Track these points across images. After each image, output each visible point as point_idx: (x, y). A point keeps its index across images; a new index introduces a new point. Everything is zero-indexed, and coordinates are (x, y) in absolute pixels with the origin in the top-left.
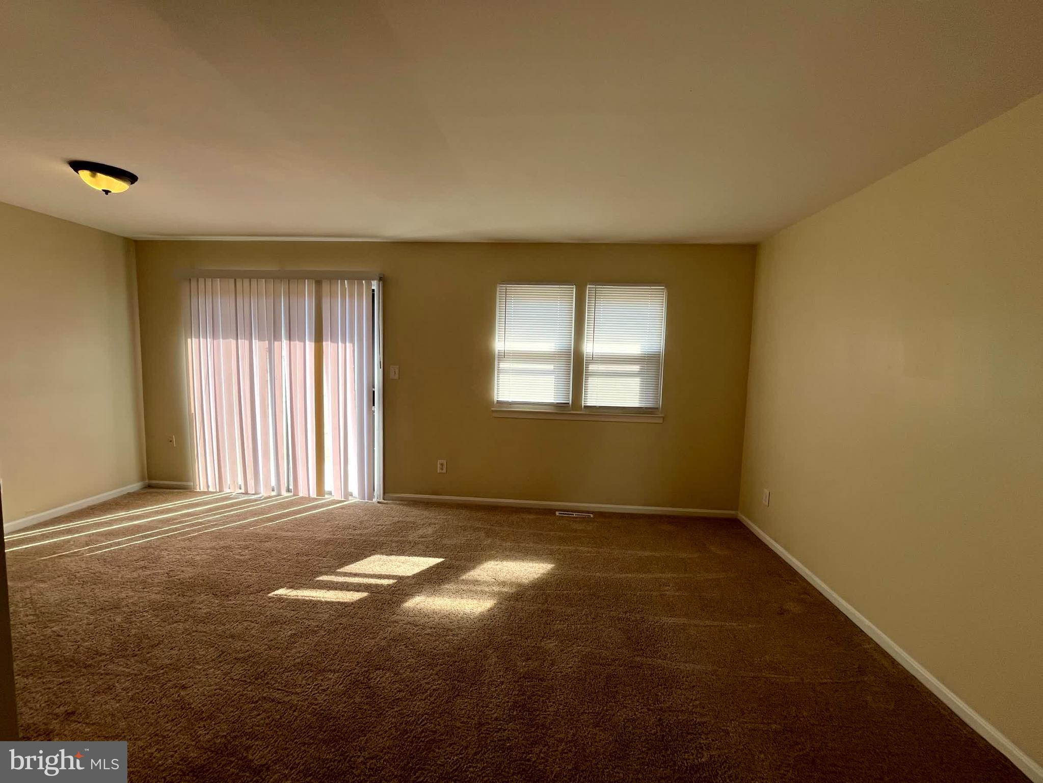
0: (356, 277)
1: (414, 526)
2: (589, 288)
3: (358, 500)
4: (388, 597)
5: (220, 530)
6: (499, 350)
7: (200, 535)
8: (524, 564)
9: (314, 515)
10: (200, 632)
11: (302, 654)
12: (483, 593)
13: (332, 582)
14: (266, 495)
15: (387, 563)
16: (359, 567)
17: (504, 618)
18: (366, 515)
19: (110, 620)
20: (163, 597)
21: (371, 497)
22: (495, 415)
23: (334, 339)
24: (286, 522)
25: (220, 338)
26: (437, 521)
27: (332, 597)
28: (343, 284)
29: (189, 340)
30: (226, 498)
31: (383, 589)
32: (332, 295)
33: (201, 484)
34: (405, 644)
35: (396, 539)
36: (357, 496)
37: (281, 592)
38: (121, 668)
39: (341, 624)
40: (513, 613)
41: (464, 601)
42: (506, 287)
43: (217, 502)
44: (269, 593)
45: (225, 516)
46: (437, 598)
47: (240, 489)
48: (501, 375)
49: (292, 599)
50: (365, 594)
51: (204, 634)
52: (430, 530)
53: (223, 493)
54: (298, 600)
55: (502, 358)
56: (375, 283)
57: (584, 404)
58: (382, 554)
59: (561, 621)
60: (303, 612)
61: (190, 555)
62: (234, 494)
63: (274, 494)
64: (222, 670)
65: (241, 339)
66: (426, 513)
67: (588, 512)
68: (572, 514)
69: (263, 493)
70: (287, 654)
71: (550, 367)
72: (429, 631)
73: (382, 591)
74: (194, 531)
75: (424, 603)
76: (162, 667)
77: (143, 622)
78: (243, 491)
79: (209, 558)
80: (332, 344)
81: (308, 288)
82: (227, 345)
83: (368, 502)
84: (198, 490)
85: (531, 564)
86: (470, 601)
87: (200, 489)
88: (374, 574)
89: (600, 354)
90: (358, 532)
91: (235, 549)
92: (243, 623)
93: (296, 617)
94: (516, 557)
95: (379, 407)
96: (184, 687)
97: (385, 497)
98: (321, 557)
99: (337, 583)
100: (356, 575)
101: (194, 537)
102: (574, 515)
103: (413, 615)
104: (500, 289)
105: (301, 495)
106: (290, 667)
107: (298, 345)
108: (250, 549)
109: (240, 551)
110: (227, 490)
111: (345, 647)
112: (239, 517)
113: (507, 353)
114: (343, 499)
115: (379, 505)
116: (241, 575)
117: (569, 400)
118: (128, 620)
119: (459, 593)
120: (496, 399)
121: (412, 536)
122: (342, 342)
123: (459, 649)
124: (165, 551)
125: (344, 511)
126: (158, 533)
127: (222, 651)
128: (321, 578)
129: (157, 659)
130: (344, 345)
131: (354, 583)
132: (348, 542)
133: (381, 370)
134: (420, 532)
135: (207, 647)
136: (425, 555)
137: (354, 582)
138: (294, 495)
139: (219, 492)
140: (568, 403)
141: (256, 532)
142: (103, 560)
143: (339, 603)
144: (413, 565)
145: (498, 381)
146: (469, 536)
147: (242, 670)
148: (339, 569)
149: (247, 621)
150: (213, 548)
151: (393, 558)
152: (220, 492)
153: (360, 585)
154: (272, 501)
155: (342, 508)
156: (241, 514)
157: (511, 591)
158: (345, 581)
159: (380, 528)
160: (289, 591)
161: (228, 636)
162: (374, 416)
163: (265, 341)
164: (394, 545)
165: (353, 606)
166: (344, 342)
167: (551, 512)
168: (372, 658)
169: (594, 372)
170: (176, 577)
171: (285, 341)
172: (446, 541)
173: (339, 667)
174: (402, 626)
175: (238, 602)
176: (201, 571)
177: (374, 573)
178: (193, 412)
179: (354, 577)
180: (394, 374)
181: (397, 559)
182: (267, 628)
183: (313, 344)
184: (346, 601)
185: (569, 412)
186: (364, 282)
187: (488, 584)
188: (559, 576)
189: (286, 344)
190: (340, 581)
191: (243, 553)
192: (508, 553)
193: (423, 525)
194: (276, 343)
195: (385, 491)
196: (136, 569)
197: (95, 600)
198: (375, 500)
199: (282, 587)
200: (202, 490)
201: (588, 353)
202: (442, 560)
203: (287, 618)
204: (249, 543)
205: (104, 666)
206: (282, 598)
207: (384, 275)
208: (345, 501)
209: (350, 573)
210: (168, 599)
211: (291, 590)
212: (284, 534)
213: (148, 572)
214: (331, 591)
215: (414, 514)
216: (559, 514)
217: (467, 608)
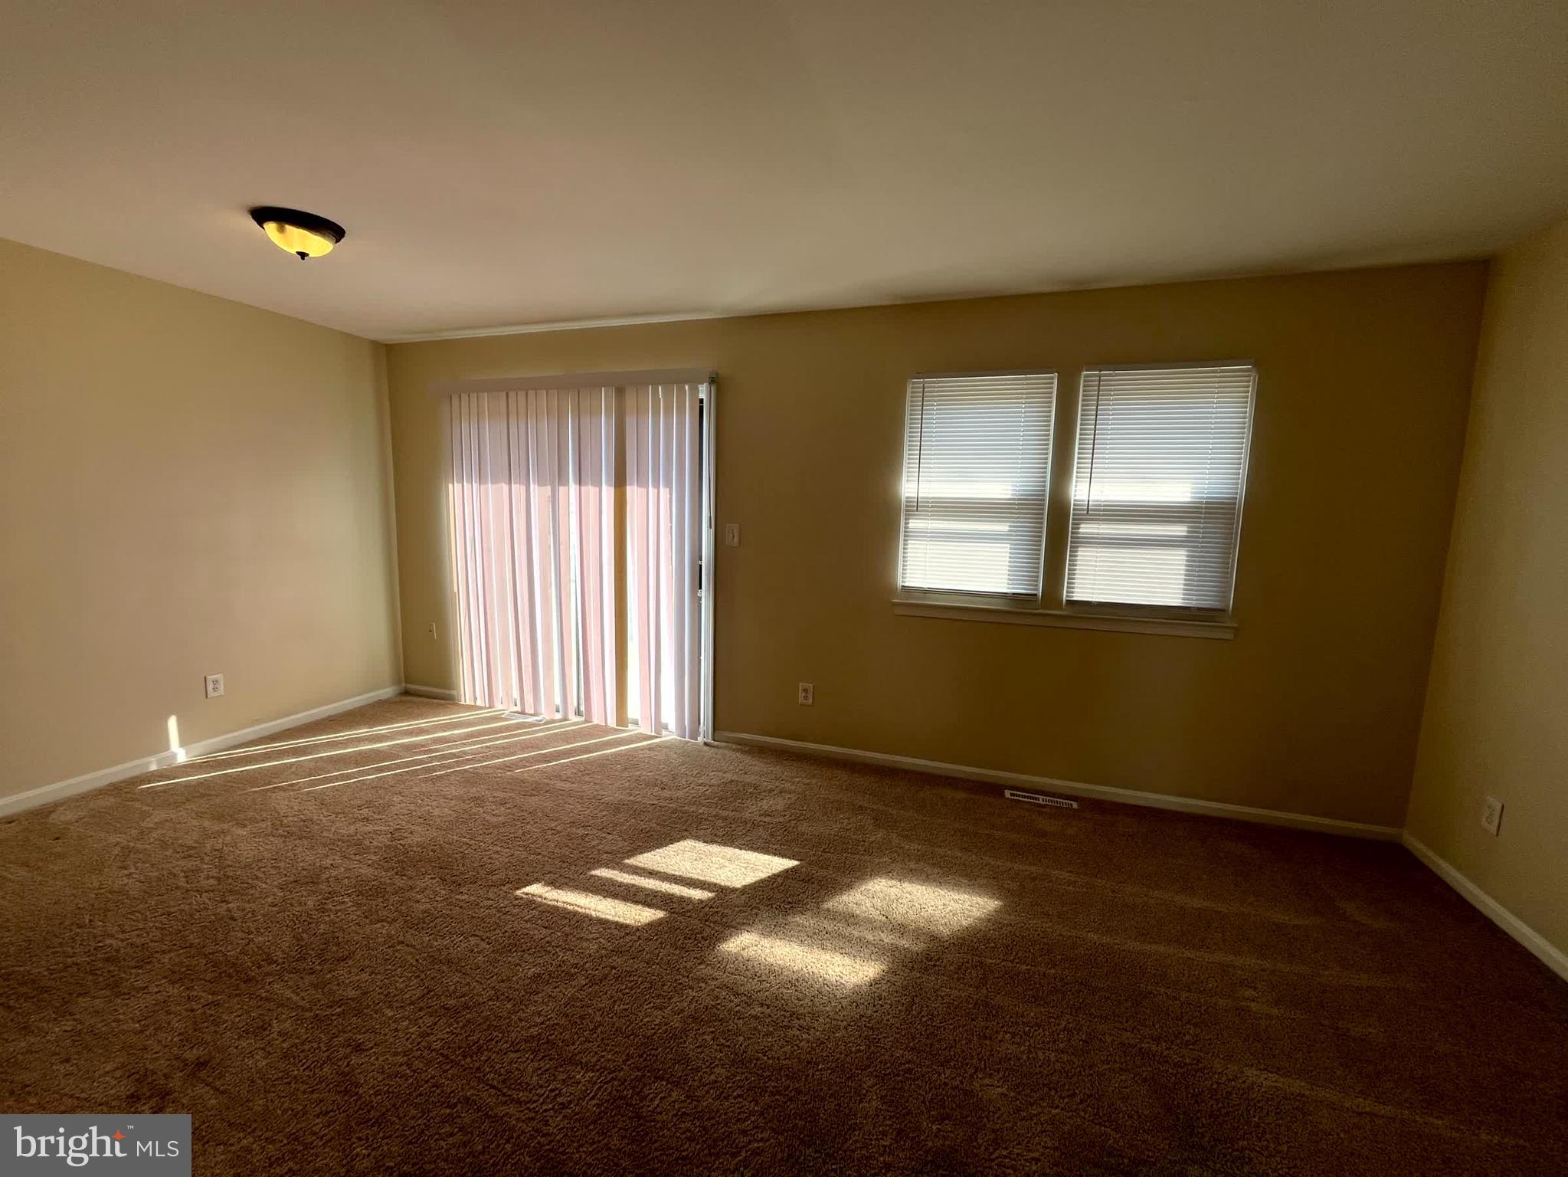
0: (674, 380)
1: (757, 792)
2: (1086, 376)
3: (676, 737)
4: (696, 924)
5: (476, 768)
6: (907, 498)
7: (448, 775)
8: (942, 892)
9: (606, 758)
10: (407, 945)
11: (541, 1019)
12: (864, 943)
13: (612, 882)
14: (548, 718)
15: (703, 856)
16: (659, 858)
17: (900, 1008)
18: (683, 764)
19: (300, 904)
20: (376, 874)
21: (694, 734)
22: (899, 611)
23: (642, 483)
24: (566, 765)
25: (488, 483)
26: (793, 787)
27: (608, 912)
28: (655, 392)
29: (450, 486)
30: (496, 718)
31: (690, 907)
32: (640, 412)
33: (466, 696)
34: (712, 1032)
35: (725, 813)
36: (674, 730)
37: (535, 889)
38: (289, 992)
39: (613, 968)
40: (917, 1000)
41: (826, 956)
42: (924, 383)
43: (482, 724)
44: (518, 889)
45: (487, 747)
46: (778, 943)
47: (516, 705)
48: (909, 542)
49: (549, 906)
50: (660, 914)
51: (412, 950)
52: (780, 803)
53: (493, 710)
54: (557, 908)
55: (914, 511)
56: (704, 389)
57: (1067, 596)
58: (698, 838)
59: (1014, 1035)
60: (559, 934)
61: (428, 805)
62: (507, 712)
63: (558, 716)
64: (419, 1027)
65: (514, 484)
66: (777, 770)
67: (1068, 797)
68: (1036, 799)
69: (545, 715)
70: (520, 1014)
71: (1003, 527)
72: (757, 1010)
73: (688, 911)
74: (443, 767)
75: (756, 948)
76: (339, 1003)
77: (339, 914)
78: (518, 708)
79: (450, 815)
80: (640, 489)
81: (605, 399)
82: (495, 492)
83: (689, 742)
84: (463, 703)
85: (956, 896)
86: (838, 958)
87: (465, 702)
88: (680, 876)
89: (1103, 503)
90: (667, 793)
91: (487, 803)
92: (470, 939)
93: (548, 942)
94: (927, 876)
95: (708, 590)
96: (358, 1048)
97: (716, 734)
98: (604, 832)
99: (621, 885)
100: (652, 874)
101: (441, 776)
102: (1041, 802)
103: (733, 970)
104: (913, 386)
105: (596, 721)
106: (518, 1043)
107: (590, 490)
108: (508, 806)
109: (494, 807)
110: (499, 706)
111: (612, 1018)
112: (508, 750)
113: (922, 502)
114: (653, 734)
115: (706, 748)
116: (486, 851)
117: (1037, 590)
118: (322, 909)
119: (819, 939)
120: (900, 583)
121: (752, 810)
122: (653, 486)
123: (809, 1063)
124: (398, 796)
125: (652, 754)
126: (397, 766)
127: (428, 988)
128: (597, 872)
129: (338, 985)
130: (656, 491)
131: (646, 889)
132: (650, 809)
133: (712, 530)
134: (765, 804)
135: (410, 975)
136: (766, 851)
137: (647, 886)
138: (586, 721)
139: (488, 708)
140: (1035, 595)
141: (522, 778)
142: (321, 801)
143: (616, 924)
144: (746, 868)
145: (904, 553)
146: (846, 821)
147: (447, 1033)
148: (628, 858)
149: (477, 936)
150: (459, 798)
151: (715, 848)
152: (490, 707)
153: (655, 894)
154: (556, 728)
155: (650, 748)
156: (510, 745)
157: (915, 948)
158: (633, 882)
159: (702, 789)
160: (547, 889)
161: (443, 961)
162: (700, 605)
163: (545, 485)
164: (720, 823)
165: (638, 934)
166: (657, 486)
167: (995, 789)
168: (653, 1052)
169: (1093, 538)
170: (401, 842)
171: (573, 485)
172: (804, 827)
173: (595, 1059)
174: (713, 990)
175: (472, 898)
176: (435, 834)
177: (681, 874)
178: (456, 590)
179: (649, 878)
180: (733, 539)
181: (720, 852)
182: (501, 955)
183: (612, 489)
184: (628, 922)
185: (1037, 611)
186: (687, 387)
187: (871, 924)
188: (1010, 928)
189: (575, 489)
190: (625, 881)
191: (497, 811)
192: (913, 866)
193: (771, 791)
194: (561, 488)
195: (716, 727)
196: (357, 820)
197: (293, 866)
198: (700, 739)
199: (537, 881)
200: (468, 703)
201: (1078, 501)
202: (796, 863)
203: (534, 941)
204: (510, 794)
205: (269, 984)
206: (534, 902)
207: (717, 374)
208: (657, 737)
209: (644, 869)
210: (381, 877)
211: (550, 888)
212: (559, 785)
213: (369, 828)
214: (609, 900)
215: (757, 770)
216: (1012, 795)
217: (830, 972)
